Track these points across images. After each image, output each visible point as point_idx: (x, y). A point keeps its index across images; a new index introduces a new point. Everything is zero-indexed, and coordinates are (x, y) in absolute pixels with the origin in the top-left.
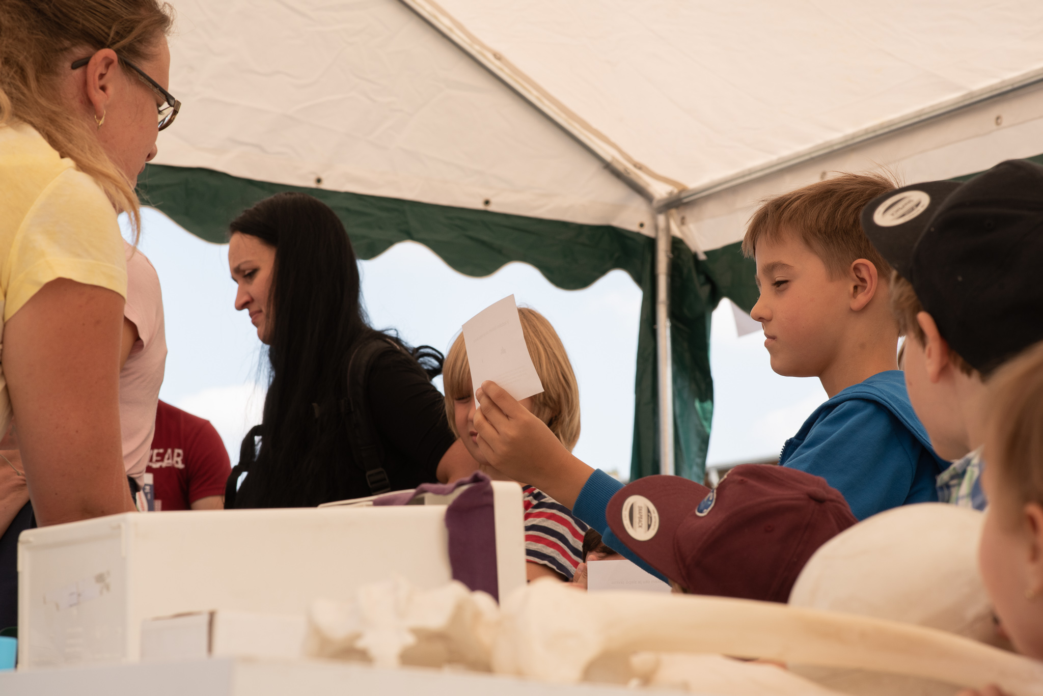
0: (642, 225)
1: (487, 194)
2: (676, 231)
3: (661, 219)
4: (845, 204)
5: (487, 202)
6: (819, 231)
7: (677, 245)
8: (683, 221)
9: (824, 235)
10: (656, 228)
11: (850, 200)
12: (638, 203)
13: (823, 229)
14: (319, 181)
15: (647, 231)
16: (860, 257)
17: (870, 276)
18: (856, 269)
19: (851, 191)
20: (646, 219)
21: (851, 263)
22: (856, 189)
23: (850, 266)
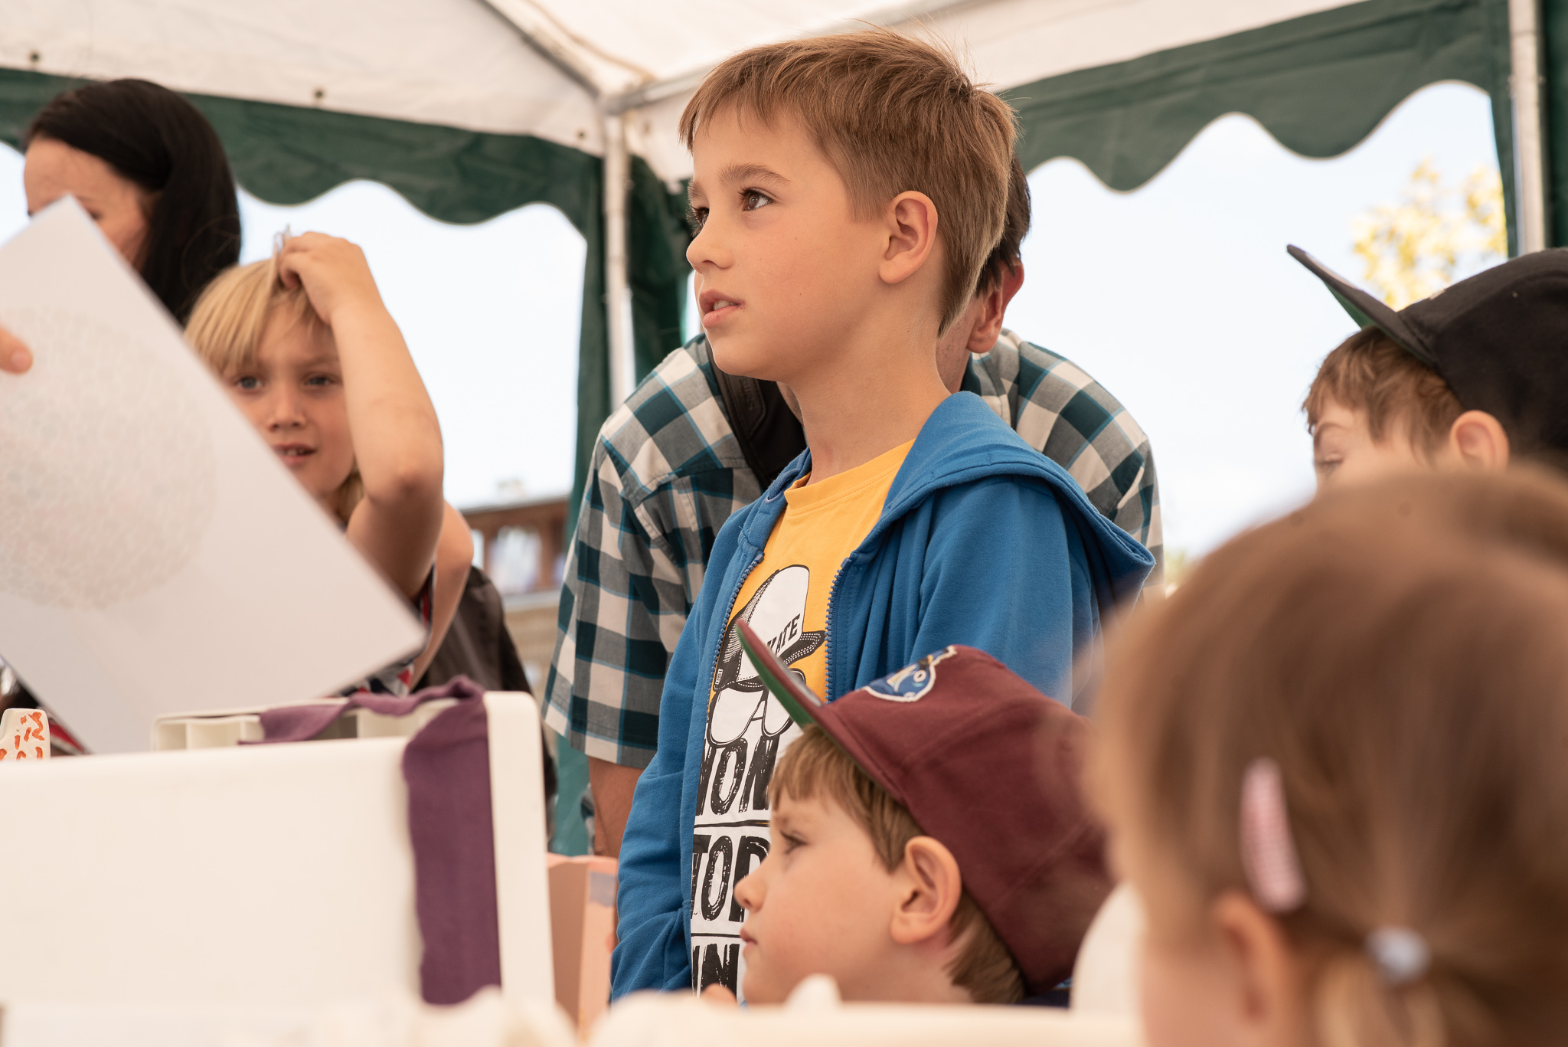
0: (582, 135)
1: (319, 80)
2: (637, 145)
3: (613, 126)
4: (894, 87)
5: (319, 94)
6: (848, 127)
7: (638, 168)
8: (647, 129)
9: (855, 137)
10: (604, 139)
11: (902, 82)
12: (574, 98)
13: (855, 125)
14: (35, 57)
15: (591, 146)
16: (910, 189)
17: (926, 225)
18: (900, 209)
19: (904, 65)
20: (588, 123)
21: (896, 195)
22: (912, 62)
23: (891, 200)
